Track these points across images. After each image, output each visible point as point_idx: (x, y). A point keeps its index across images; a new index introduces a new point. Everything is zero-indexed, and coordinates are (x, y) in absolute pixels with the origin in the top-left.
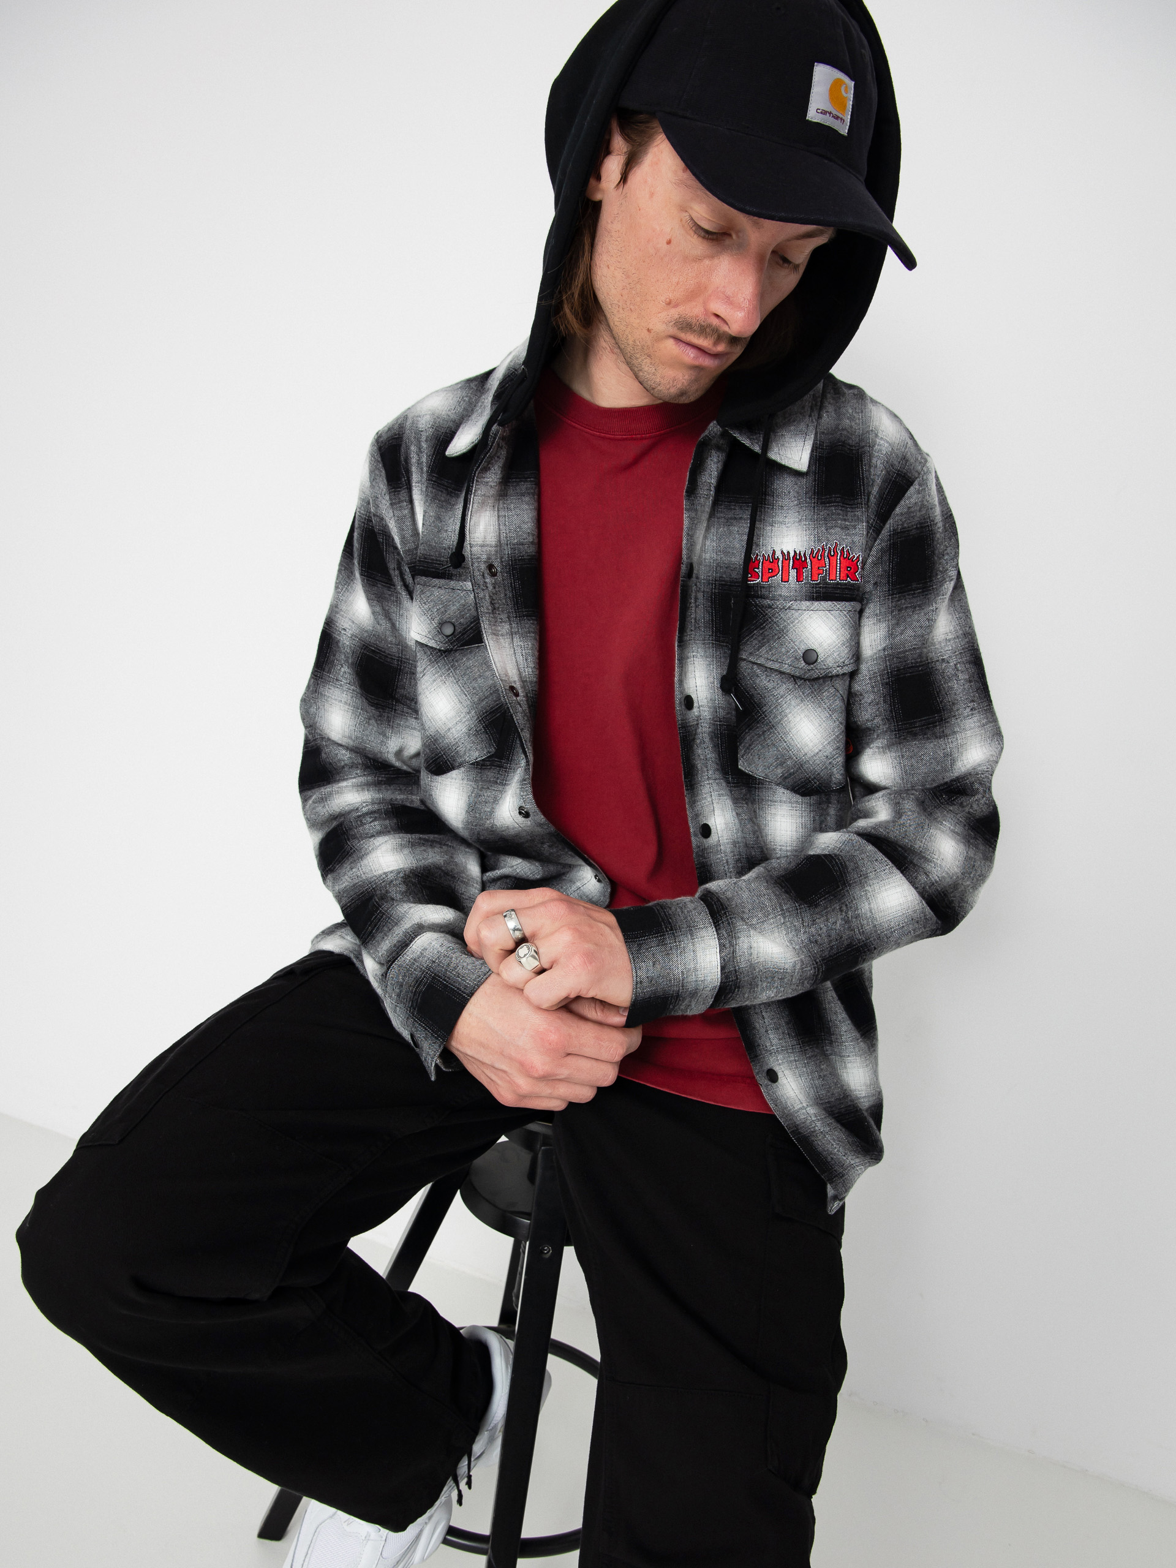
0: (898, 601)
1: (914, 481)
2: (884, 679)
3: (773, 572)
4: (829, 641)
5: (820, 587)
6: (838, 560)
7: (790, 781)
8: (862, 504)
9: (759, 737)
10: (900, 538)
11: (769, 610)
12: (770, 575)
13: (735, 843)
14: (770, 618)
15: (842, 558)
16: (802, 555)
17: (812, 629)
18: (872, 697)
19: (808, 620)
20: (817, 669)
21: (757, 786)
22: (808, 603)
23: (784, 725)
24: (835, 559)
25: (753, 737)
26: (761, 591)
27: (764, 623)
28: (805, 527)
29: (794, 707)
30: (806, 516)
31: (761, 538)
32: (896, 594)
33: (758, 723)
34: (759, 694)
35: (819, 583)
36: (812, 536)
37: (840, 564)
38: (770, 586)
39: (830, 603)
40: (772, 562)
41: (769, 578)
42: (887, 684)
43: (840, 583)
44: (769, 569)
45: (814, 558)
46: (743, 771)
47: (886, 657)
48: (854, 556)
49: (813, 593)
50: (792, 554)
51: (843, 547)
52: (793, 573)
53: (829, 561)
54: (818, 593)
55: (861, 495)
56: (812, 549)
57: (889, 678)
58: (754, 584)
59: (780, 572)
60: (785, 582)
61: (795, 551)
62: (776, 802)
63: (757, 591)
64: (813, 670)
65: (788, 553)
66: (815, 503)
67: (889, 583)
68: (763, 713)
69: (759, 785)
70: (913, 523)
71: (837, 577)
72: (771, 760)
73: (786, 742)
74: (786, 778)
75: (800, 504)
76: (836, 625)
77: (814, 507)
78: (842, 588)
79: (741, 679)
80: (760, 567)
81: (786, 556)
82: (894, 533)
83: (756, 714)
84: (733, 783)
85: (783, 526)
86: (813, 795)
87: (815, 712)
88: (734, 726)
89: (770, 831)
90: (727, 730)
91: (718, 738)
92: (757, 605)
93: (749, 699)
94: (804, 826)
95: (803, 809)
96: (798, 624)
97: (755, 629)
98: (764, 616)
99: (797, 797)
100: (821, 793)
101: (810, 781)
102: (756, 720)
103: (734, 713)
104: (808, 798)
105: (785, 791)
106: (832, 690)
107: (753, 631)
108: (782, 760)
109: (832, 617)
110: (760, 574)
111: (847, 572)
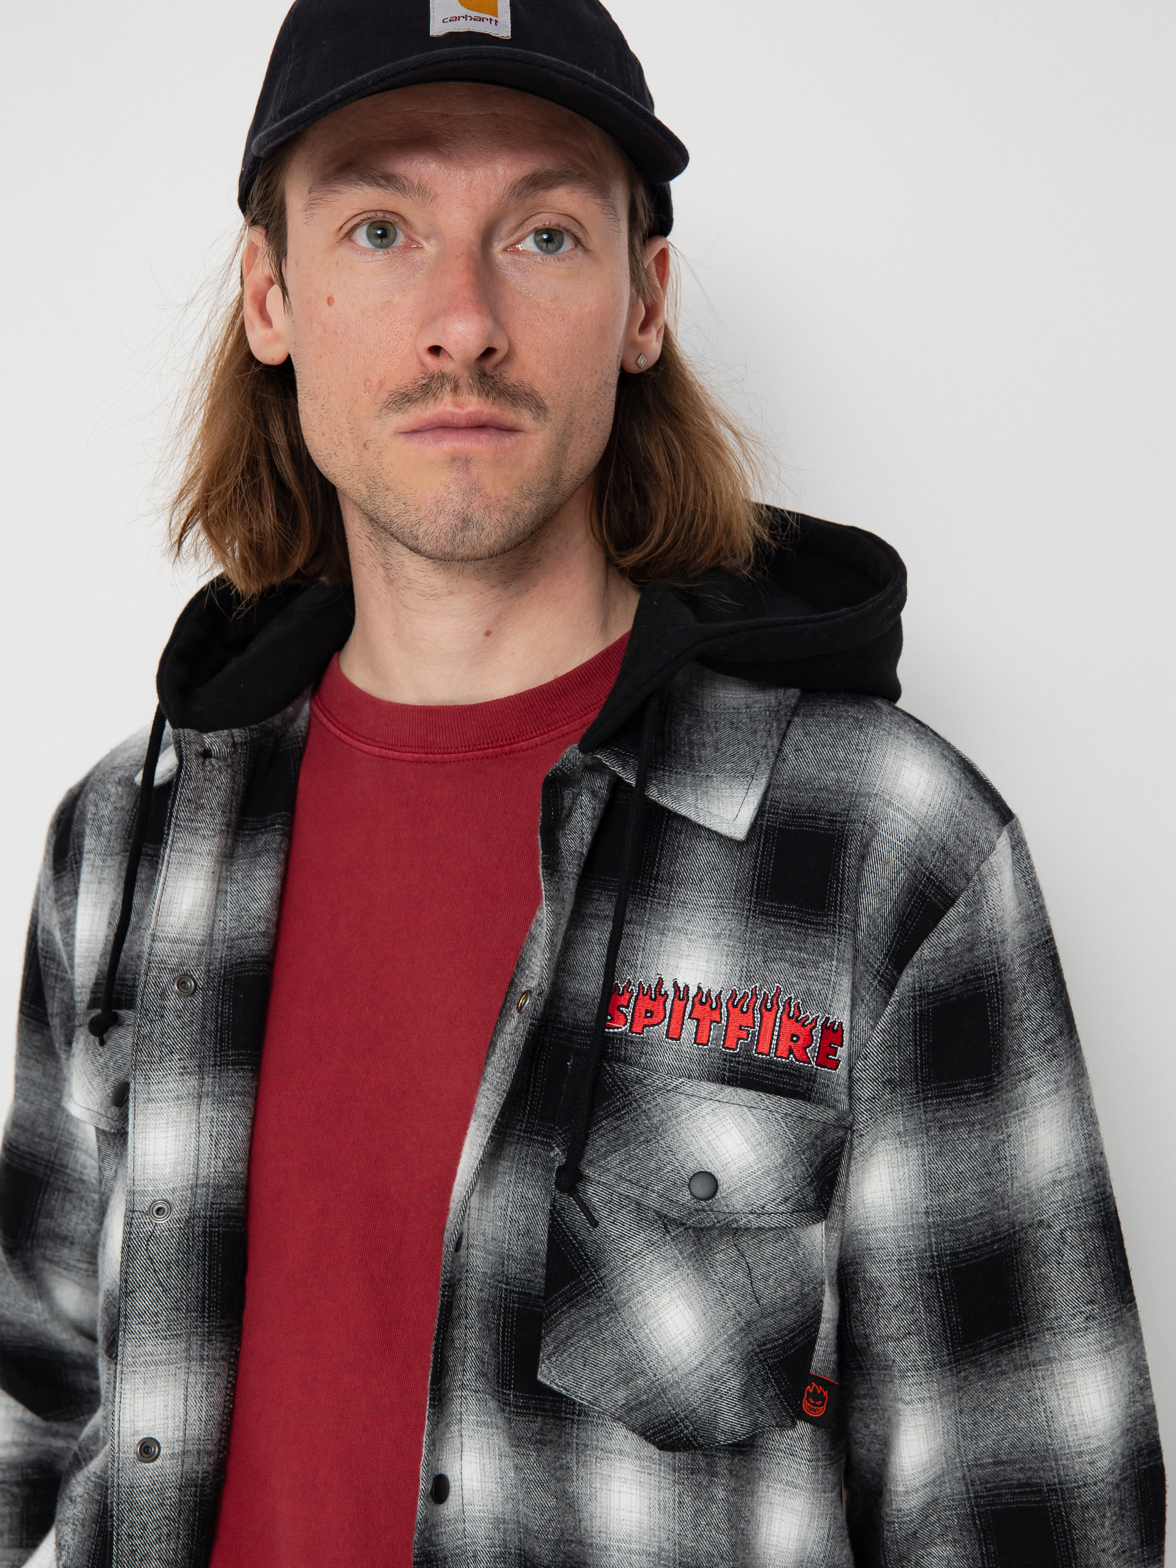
0: (937, 1110)
1: (957, 898)
2: (923, 1267)
3: (651, 1017)
4: (743, 1163)
5: (738, 1063)
6: (778, 1020)
7: (639, 1418)
8: (834, 926)
9: (588, 1323)
10: (933, 1003)
11: (637, 1087)
12: (646, 1021)
13: (498, 1522)
14: (636, 1101)
15: (785, 1017)
16: (713, 998)
18: (899, 1296)
19: (708, 1117)
20: (712, 1210)
21: (576, 1417)
22: (714, 1087)
23: (634, 1309)
24: (773, 1017)
25: (575, 1322)
26: (626, 1049)
27: (623, 1108)
28: (726, 948)
29: (662, 1275)
30: (730, 930)
31: (640, 954)
32: (931, 1098)
33: (589, 1295)
34: (596, 1242)
35: (738, 1055)
36: (737, 968)
37: (780, 1026)
38: (644, 1042)
39: (753, 1093)
40: (655, 1000)
41: (645, 1026)
42: (930, 1277)
43: (776, 1063)
45: (735, 1007)
46: (545, 1385)
47: (929, 1227)
48: (807, 1018)
49: (724, 1069)
50: (693, 992)
51: (790, 998)
52: (690, 1026)
53: (762, 1018)
54: (733, 1072)
55: (835, 911)
56: (734, 991)
57: (934, 1266)
58: (614, 1033)
59: (667, 1020)
60: (672, 1039)
61: (699, 988)
62: (611, 1452)
63: (619, 1048)
64: (704, 1211)
65: (687, 987)
66: (750, 909)
67: (916, 1079)
68: (601, 1279)
69: (579, 1415)
70: (956, 976)
71: (773, 1048)
72: (606, 1372)
73: (636, 1342)
75: (722, 907)
76: (758, 1136)
77: (748, 918)
78: (777, 1072)
79: (563, 1209)
80: (631, 1006)
81: (681, 993)
82: (920, 994)
83: (586, 1278)
84: (516, 1406)
85: (683, 937)
86: (680, 1451)
87: (698, 1288)
88: (539, 1297)
89: (598, 1510)
90: (518, 1302)
91: (499, 1315)
92: (616, 1074)
93: (576, 1249)
94: (662, 1508)
95: (662, 1475)
96: (688, 1122)
97: (605, 1118)
98: (626, 1096)
99: (651, 1450)
100: (695, 1448)
101: (677, 1423)
102: (585, 1289)
103: (541, 1271)
104: (671, 1454)
105: (630, 1435)
106: (733, 1253)
107: (600, 1122)
108: (628, 1372)
109: (753, 1120)
110: (629, 1018)
111: (792, 1044)
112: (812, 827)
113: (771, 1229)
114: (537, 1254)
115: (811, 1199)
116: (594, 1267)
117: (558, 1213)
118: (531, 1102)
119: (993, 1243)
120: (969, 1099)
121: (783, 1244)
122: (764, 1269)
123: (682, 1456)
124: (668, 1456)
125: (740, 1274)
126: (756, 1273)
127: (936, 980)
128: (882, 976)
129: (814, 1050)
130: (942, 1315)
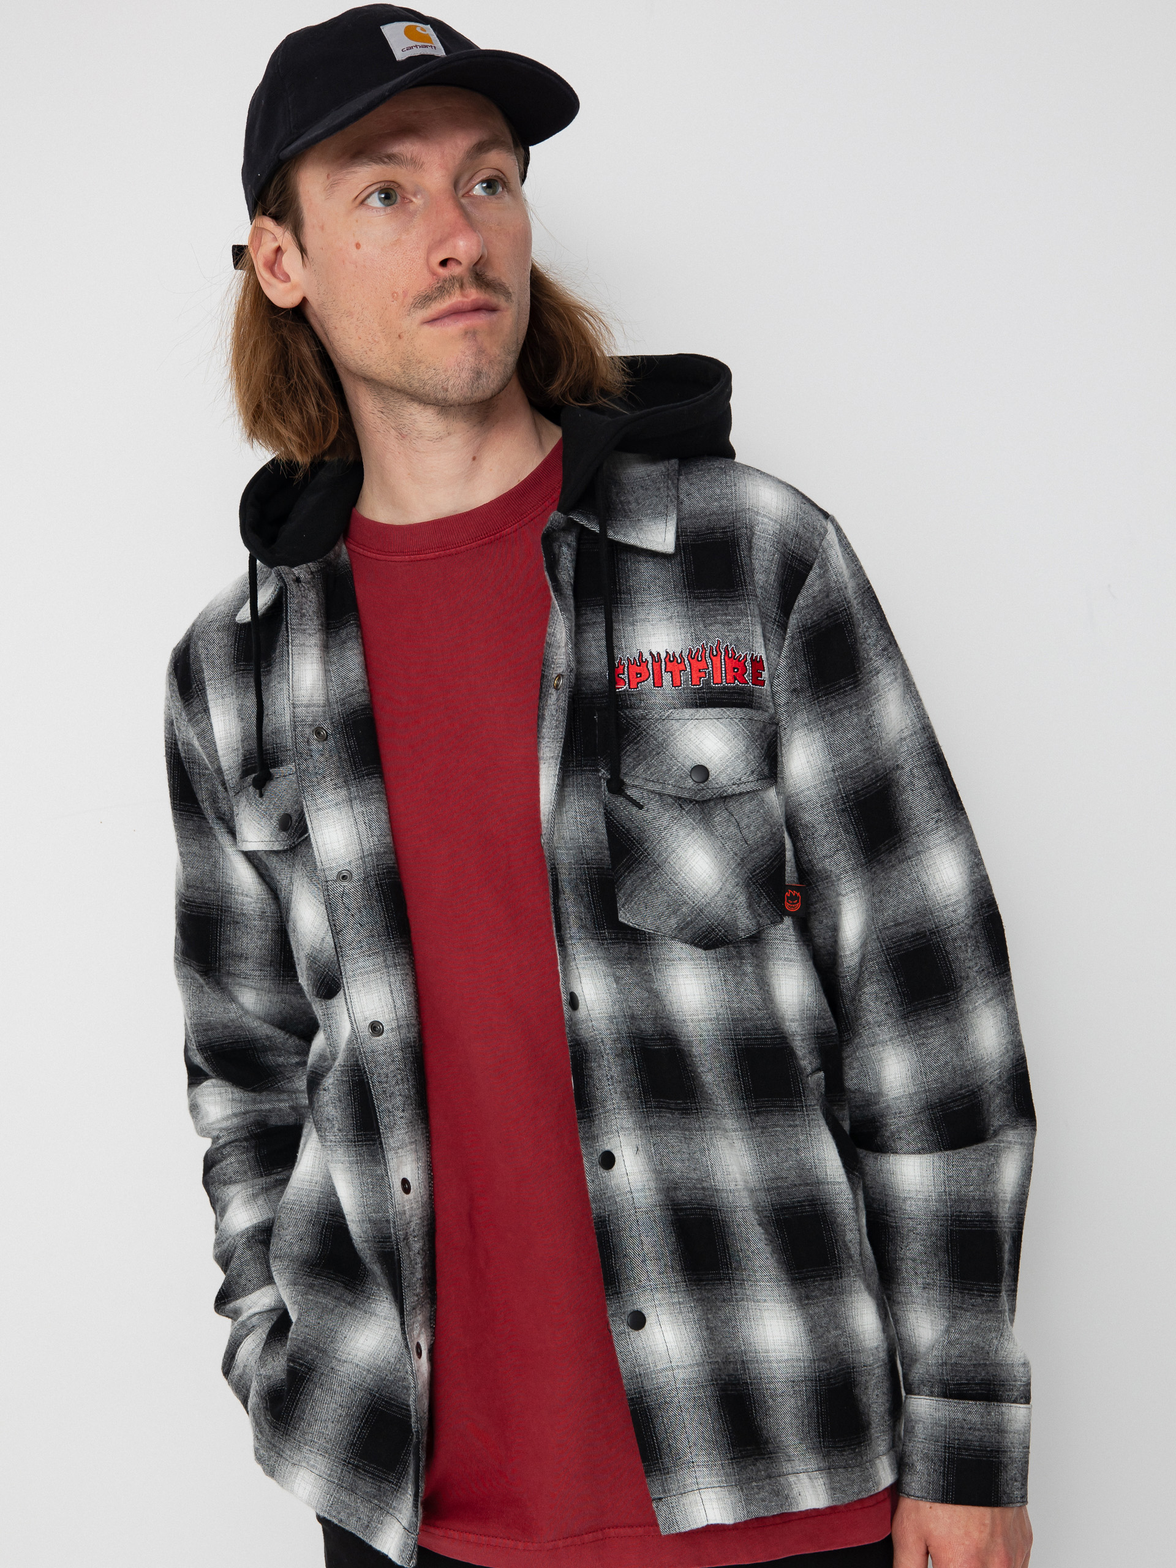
0: (827, 704)
1: (813, 564)
2: (838, 806)
3: (640, 677)
4: (721, 754)
5: (704, 693)
6: (722, 661)
7: (688, 933)
8: (744, 596)
9: (642, 881)
10: (812, 634)
11: (643, 721)
12: (638, 680)
13: (611, 1018)
14: (644, 730)
15: (726, 658)
16: (677, 656)
18: (826, 828)
19: (693, 731)
20: (708, 788)
21: (648, 942)
22: (692, 711)
23: (672, 863)
24: (719, 659)
25: (635, 881)
26: (630, 700)
27: (637, 737)
28: (678, 624)
29: (683, 838)
30: (678, 612)
31: (623, 640)
32: (821, 697)
33: (640, 863)
34: (637, 828)
35: (702, 688)
36: (689, 635)
37: (725, 664)
38: (640, 693)
39: (718, 710)
40: (640, 665)
41: (638, 683)
42: (843, 810)
43: (728, 688)
44: (637, 674)
45: (693, 659)
46: (625, 924)
47: (836, 779)
48: (740, 656)
49: (696, 699)
50: (663, 656)
51: (727, 646)
52: (667, 677)
53: (712, 661)
54: (702, 699)
55: (742, 586)
56: (690, 649)
57: (844, 803)
58: (619, 692)
59: (651, 676)
60: (658, 687)
61: (667, 652)
62: (674, 960)
63: (626, 700)
64: (703, 789)
65: (658, 654)
66: (687, 597)
67: (810, 686)
68: (646, 850)
69: (649, 940)
70: (822, 614)
71: (722, 679)
72: (661, 909)
73: (677, 884)
74: (682, 929)
75: (668, 600)
76: (727, 736)
77: (687, 602)
78: (729, 693)
79: (612, 810)
80: (626, 673)
81: (656, 658)
82: (804, 629)
83: (635, 852)
84: (611, 939)
85: (648, 624)
86: (718, 947)
87: (708, 841)
88: (608, 869)
89: (674, 997)
90: (597, 874)
91: (587, 885)
92: (628, 716)
93: (625, 834)
94: (714, 987)
95: (710, 964)
96: (680, 737)
97: (628, 746)
98: (637, 729)
99: (700, 952)
100: (728, 944)
101: (713, 929)
102: (636, 859)
103: (607, 852)
104: (713, 951)
106: (725, 814)
107: (625, 748)
108: (675, 906)
109: (722, 726)
110: (627, 680)
111: (734, 674)
112: (712, 539)
113: (748, 792)
114: (602, 842)
115: (766, 771)
116: (639, 844)
117: (610, 813)
118: (575, 747)
119: (877, 782)
120: (846, 691)
121: (755, 802)
122: (746, 821)
123: (721, 950)
124: (711, 953)
125: (732, 828)
126: (742, 825)
127: (811, 618)
128: (778, 622)
129: (749, 674)
130: (856, 833)
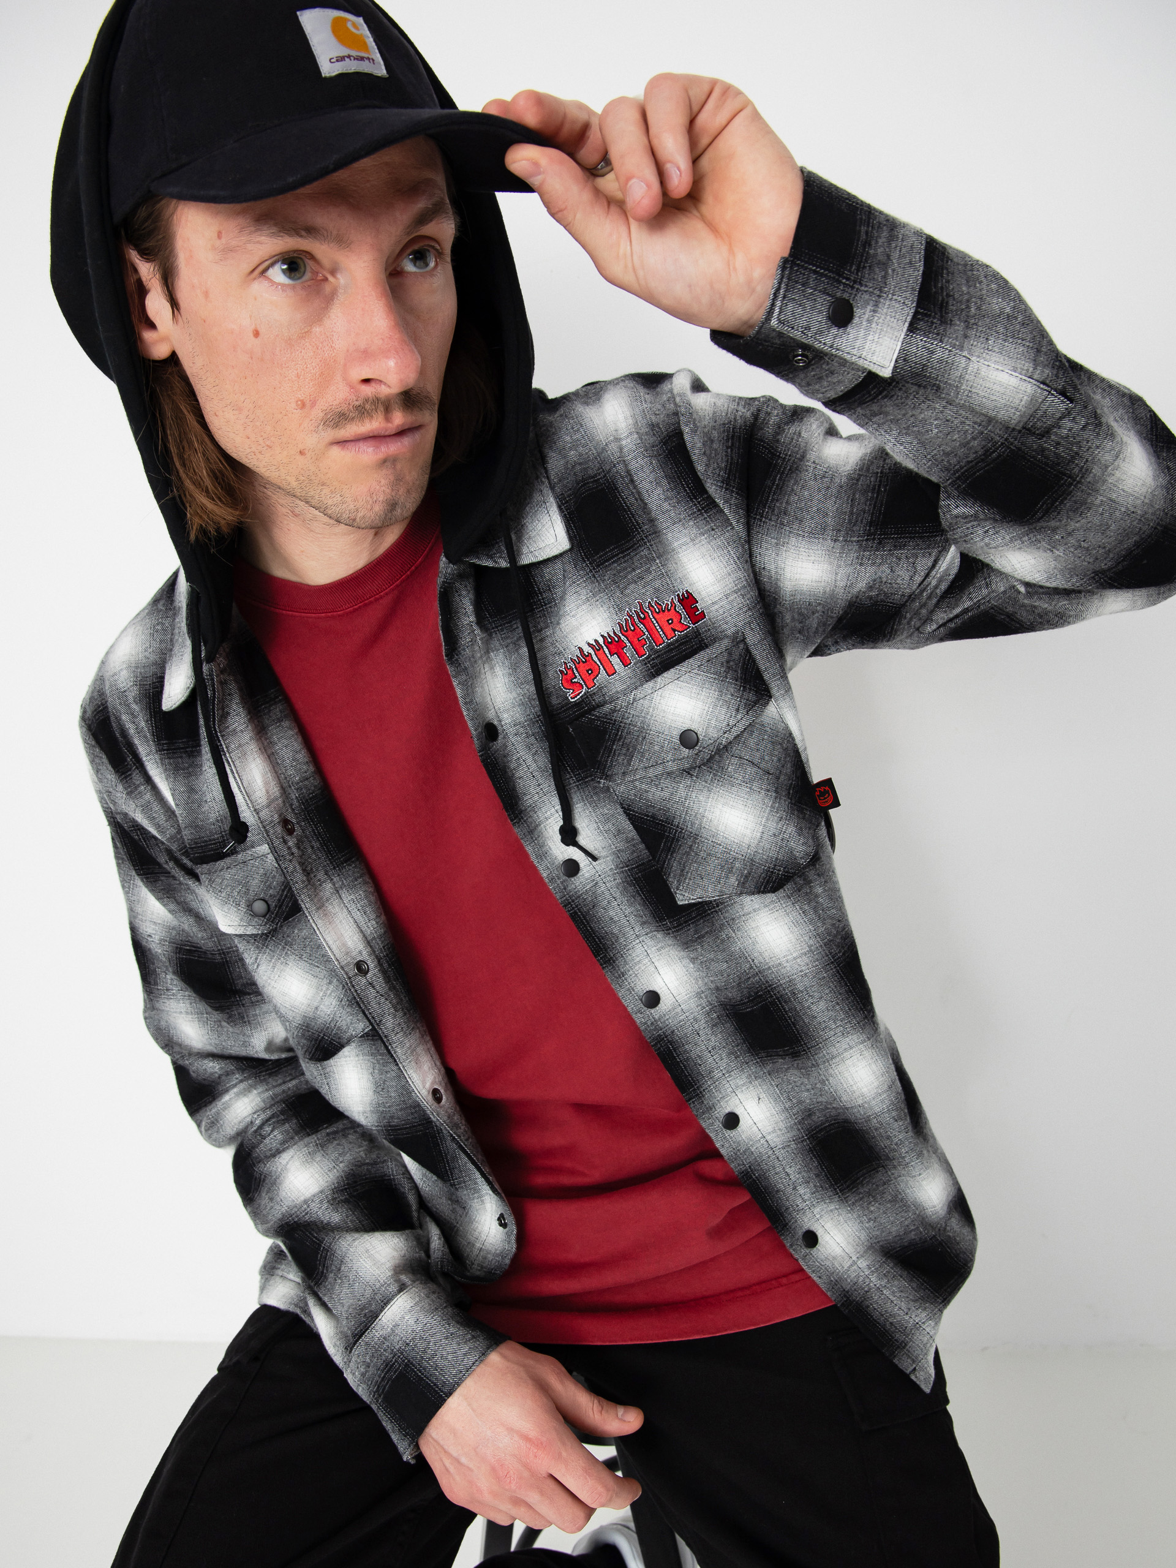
3: (593, 672)
4: (698, 711)
5: (653, 659)
6: (653, 620)
7: (751, 885)
8: (643, 539)
9: (687, 855)
11: (615, 714)
12: (591, 677)
13: (699, 994)
14: (621, 722)
15: (655, 615)
17: (673, 709)
20: (704, 748)
21: (717, 909)
22: (651, 684)
23: (707, 827)
24: (650, 620)
25: (682, 858)
26: (594, 700)
27: (618, 731)
28: (598, 603)
29: (705, 802)
30: (592, 591)
33: (678, 841)
34: (660, 809)
35: (649, 656)
36: (612, 609)
37: (657, 622)
38: (600, 689)
39: (672, 670)
40: (586, 661)
41: (593, 680)
43: (671, 644)
44: (588, 671)
45: (627, 631)
46: (686, 904)
49: (649, 669)
50: (601, 641)
51: (649, 602)
52: (615, 660)
53: (644, 626)
54: (655, 666)
55: (637, 530)
56: (619, 623)
58: (581, 697)
59: (601, 667)
60: (613, 675)
61: (602, 636)
62: (749, 914)
63: (590, 702)
64: (701, 751)
65: (596, 641)
66: (591, 570)
68: (678, 827)
69: (718, 907)
71: (666, 637)
72: (717, 873)
73: (720, 845)
74: (743, 883)
75: (575, 582)
76: (694, 691)
77: (594, 577)
78: (676, 647)
79: (630, 806)
80: (577, 675)
81: (596, 647)
83: (669, 833)
84: (674, 927)
85: (568, 617)
86: (785, 885)
87: (730, 795)
88: (650, 861)
89: (762, 947)
90: (640, 872)
91: (634, 885)
92: (599, 717)
93: (652, 821)
94: (796, 923)
95: (784, 906)
96: (655, 712)
97: (613, 744)
98: (614, 724)
99: (770, 897)
100: (792, 877)
101: (772, 872)
102: (673, 839)
103: (642, 846)
104: (782, 890)
105: (753, 897)
106: (735, 761)
107: (612, 747)
108: (727, 866)
109: (685, 684)
110: (581, 682)
111: (671, 626)
112: (588, 492)
113: (742, 732)
114: (633, 839)
115: (754, 697)
116: (669, 824)
117: (628, 809)
121: (756, 733)
122: (758, 755)
123: (788, 886)
124: (781, 893)
125: (749, 769)
126: (756, 761)
129: (685, 617)
